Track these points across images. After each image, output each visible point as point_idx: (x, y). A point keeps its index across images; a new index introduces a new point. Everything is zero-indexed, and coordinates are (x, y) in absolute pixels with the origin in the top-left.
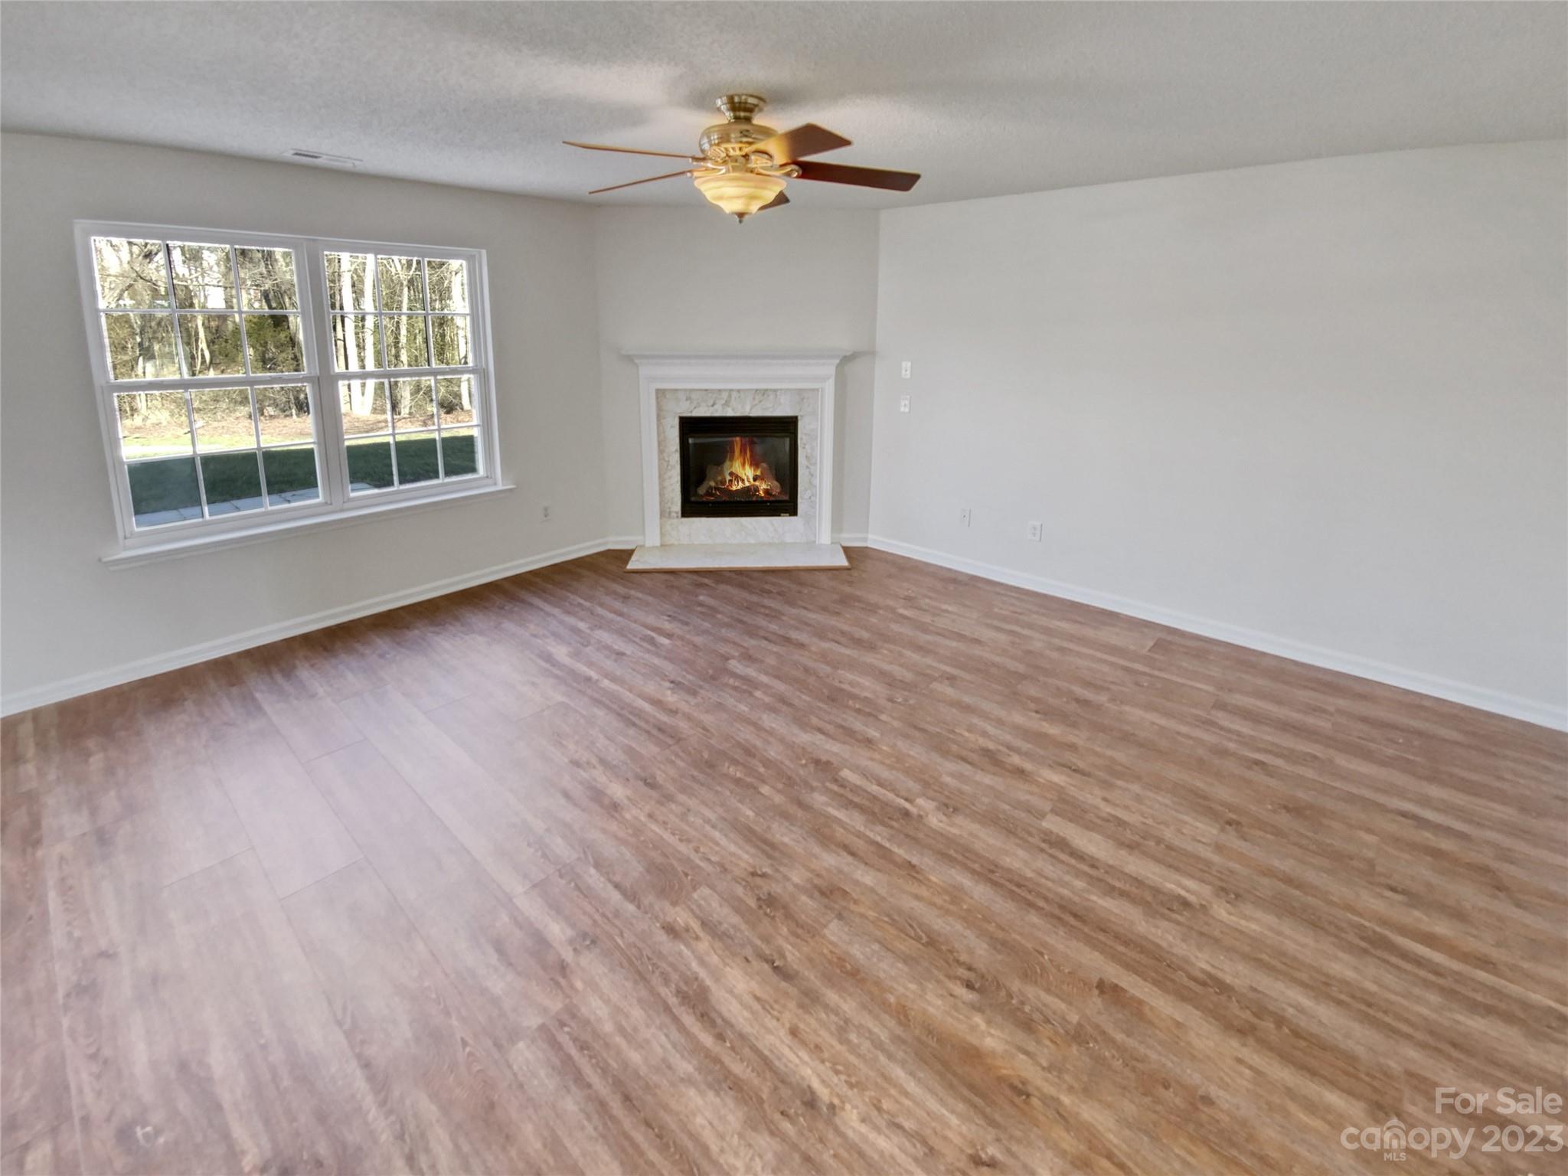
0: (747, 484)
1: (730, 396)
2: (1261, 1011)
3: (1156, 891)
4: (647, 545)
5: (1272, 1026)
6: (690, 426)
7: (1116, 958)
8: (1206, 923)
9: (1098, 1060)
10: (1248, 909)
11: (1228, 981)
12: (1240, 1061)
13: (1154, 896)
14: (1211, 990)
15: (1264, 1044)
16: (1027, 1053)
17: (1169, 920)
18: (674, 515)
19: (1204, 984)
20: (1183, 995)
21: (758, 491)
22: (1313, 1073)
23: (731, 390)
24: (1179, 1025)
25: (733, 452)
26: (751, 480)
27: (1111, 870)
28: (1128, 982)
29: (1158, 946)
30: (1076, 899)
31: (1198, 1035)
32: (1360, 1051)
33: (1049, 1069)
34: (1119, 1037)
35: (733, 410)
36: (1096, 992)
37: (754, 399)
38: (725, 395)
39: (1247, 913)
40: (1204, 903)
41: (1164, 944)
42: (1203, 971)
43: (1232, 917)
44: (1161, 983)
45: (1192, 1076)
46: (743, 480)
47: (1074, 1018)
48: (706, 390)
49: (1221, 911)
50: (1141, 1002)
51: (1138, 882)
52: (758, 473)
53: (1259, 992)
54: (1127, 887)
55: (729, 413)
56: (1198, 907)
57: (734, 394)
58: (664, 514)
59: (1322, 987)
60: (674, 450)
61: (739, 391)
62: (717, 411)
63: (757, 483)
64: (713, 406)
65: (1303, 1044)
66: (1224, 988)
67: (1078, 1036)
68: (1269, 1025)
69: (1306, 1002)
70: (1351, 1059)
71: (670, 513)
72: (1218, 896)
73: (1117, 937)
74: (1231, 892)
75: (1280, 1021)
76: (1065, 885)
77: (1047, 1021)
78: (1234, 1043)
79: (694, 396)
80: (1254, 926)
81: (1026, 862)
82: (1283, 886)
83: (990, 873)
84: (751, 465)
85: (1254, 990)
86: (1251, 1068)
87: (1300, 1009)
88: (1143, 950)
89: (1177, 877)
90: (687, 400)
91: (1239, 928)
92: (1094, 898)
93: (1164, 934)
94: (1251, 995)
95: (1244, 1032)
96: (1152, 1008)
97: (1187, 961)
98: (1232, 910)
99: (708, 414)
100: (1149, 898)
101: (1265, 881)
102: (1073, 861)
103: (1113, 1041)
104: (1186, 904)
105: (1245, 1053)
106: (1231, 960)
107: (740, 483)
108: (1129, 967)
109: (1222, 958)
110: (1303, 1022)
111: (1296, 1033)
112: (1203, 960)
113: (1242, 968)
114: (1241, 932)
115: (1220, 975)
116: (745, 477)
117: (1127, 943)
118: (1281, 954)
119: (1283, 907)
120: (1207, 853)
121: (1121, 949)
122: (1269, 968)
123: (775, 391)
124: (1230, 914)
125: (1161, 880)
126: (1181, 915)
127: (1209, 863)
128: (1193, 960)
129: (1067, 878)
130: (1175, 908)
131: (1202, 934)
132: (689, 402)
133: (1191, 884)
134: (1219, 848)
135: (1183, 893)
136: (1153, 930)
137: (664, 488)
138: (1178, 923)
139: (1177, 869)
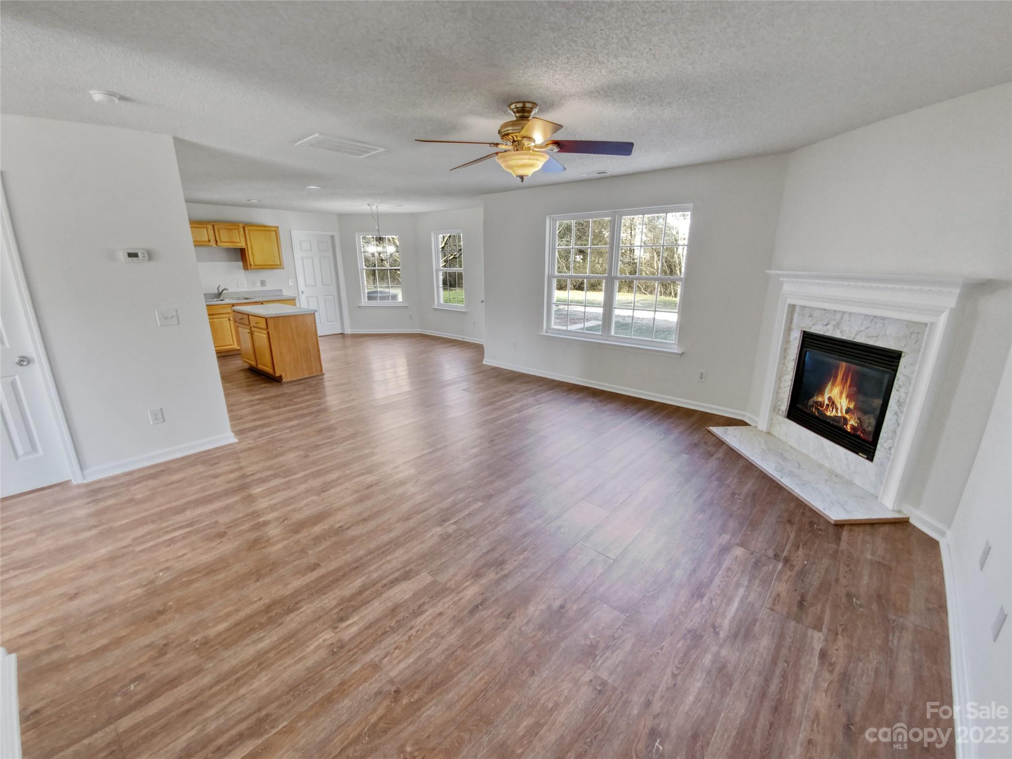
0: (839, 414)
1: (841, 318)
2: (271, 621)
3: (356, 609)
4: (758, 428)
5: (263, 621)
6: (809, 340)
7: (329, 574)
8: (324, 624)
9: (292, 554)
10: (322, 653)
11: (291, 615)
12: (260, 599)
13: (353, 606)
14: (292, 605)
15: (258, 613)
16: (307, 536)
17: (336, 606)
18: (781, 412)
19: (296, 604)
20: (297, 593)
21: (846, 424)
22: (237, 624)
23: (844, 312)
24: (287, 584)
25: (836, 377)
26: (844, 411)
27: (379, 594)
28: (314, 575)
29: (324, 594)
30: (366, 571)
31: (279, 590)
32: (226, 654)
33: (298, 540)
34: (295, 563)
35: (841, 332)
36: (316, 562)
37: (862, 324)
38: (838, 317)
39: (321, 651)
40: (338, 630)
41: (324, 597)
42: (302, 607)
43: (321, 640)
44: (308, 586)
45: (267, 580)
46: (837, 409)
47: (310, 552)
48: (825, 310)
49: (328, 636)
50: (304, 576)
51: (366, 603)
52: (852, 406)
53: (278, 626)
54: (364, 596)
55: (838, 335)
56: (337, 625)
57: (846, 317)
58: (775, 409)
59: (261, 662)
60: (792, 358)
61: (850, 314)
62: (828, 330)
63: (847, 416)
64: (826, 325)
65: (247, 629)
66: (289, 611)
67: (303, 551)
68: (263, 620)
69: (261, 646)
70: (227, 647)
71: (779, 411)
72: (339, 641)
73: (338, 580)
74: (337, 649)
75: (262, 626)
76: (376, 570)
77: (314, 544)
78: (267, 601)
79: (815, 314)
80: (312, 648)
81: (397, 558)
82: (328, 691)
83: (395, 544)
84: (847, 397)
85: (282, 624)
86: (255, 602)
87: (261, 639)
88: (325, 587)
89: (362, 624)
90: (809, 317)
91: (314, 639)
92: (363, 578)
93: (330, 600)
94: (280, 621)
95: (268, 608)
96: (298, 578)
97: (311, 602)
98: (326, 643)
99: (821, 333)
100: (353, 603)
101: (337, 680)
102: (391, 577)
103: (295, 561)
104: (342, 620)
105: (261, 603)
106: (299, 623)
107: (834, 410)
108: (322, 577)
109: (303, 619)
110: (254, 636)
111: (253, 630)
112: (307, 610)
113: (294, 625)
114: (311, 639)
115: (296, 613)
116: (839, 406)
117: (333, 582)
118: (289, 652)
119: (313, 678)
120: (372, 656)
121: (331, 578)
122: (286, 639)
123: (884, 319)
124: (325, 640)
125: (362, 615)
126: (336, 613)
127: (366, 651)
128: (310, 606)
129: (380, 572)
130: (341, 612)
131: (320, 617)
132: (811, 318)
133: (354, 630)
134: (375, 667)
135: (349, 622)
136: (333, 596)
137: (780, 388)
138: (331, 610)
139: (367, 628)
